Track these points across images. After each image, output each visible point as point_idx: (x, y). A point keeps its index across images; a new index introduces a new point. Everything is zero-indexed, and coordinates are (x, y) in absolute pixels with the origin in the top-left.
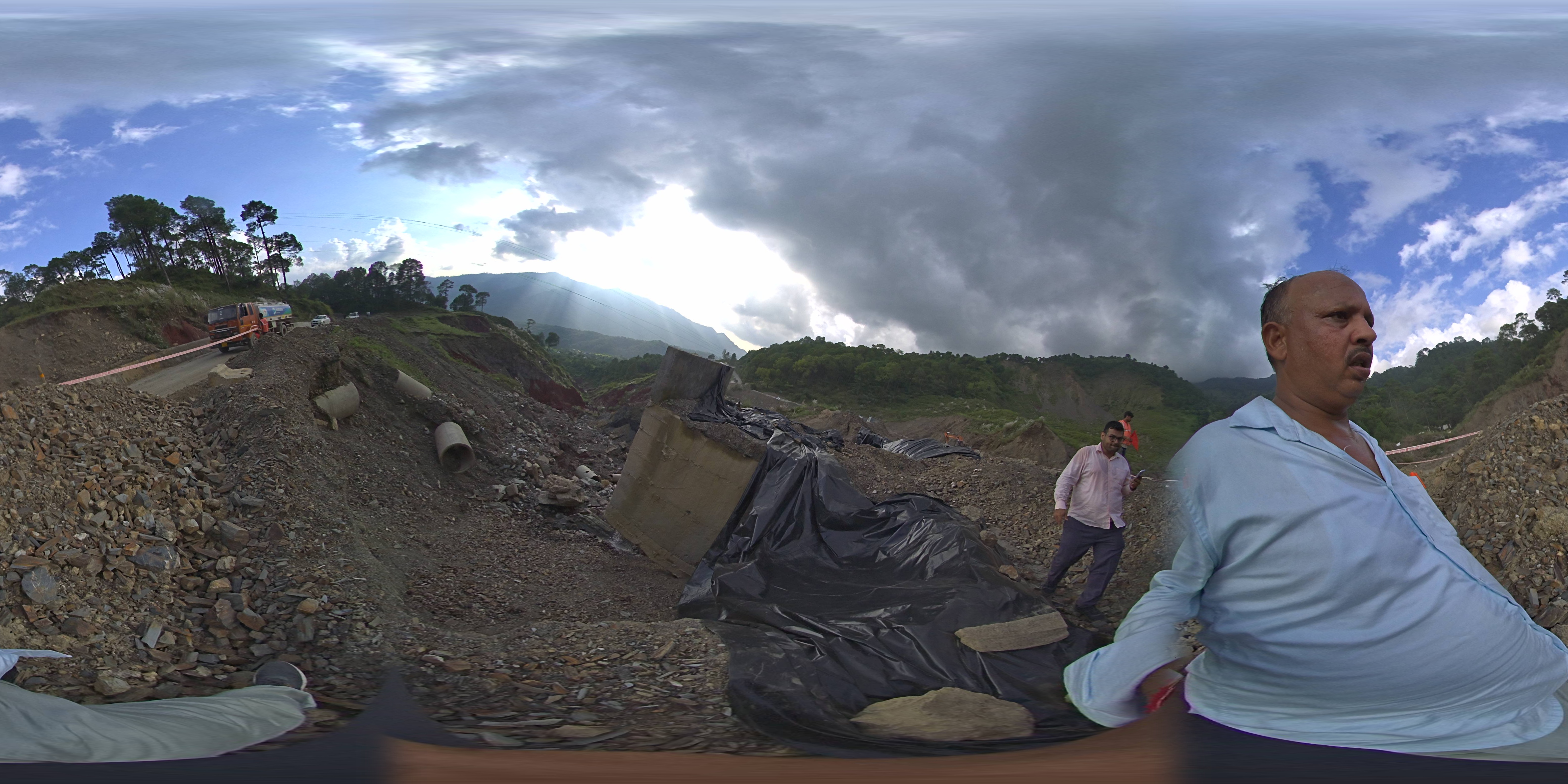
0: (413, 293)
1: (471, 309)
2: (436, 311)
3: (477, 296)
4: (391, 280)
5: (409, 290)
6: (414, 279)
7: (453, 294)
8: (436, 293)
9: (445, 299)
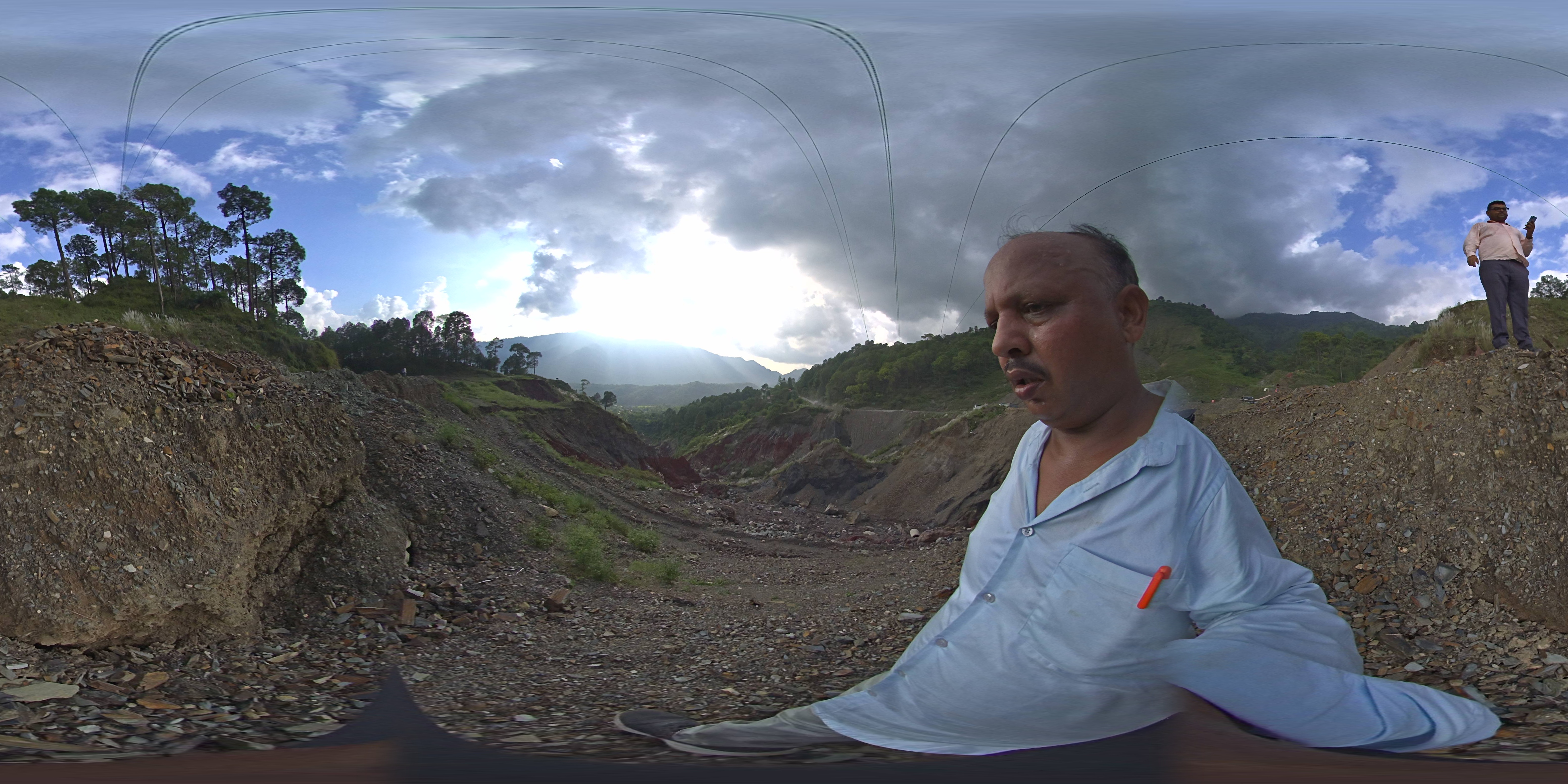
0: (460, 352)
1: (522, 372)
2: (488, 375)
3: (528, 357)
4: (437, 335)
5: (456, 349)
6: (461, 335)
7: (504, 354)
8: (485, 354)
9: (497, 360)
